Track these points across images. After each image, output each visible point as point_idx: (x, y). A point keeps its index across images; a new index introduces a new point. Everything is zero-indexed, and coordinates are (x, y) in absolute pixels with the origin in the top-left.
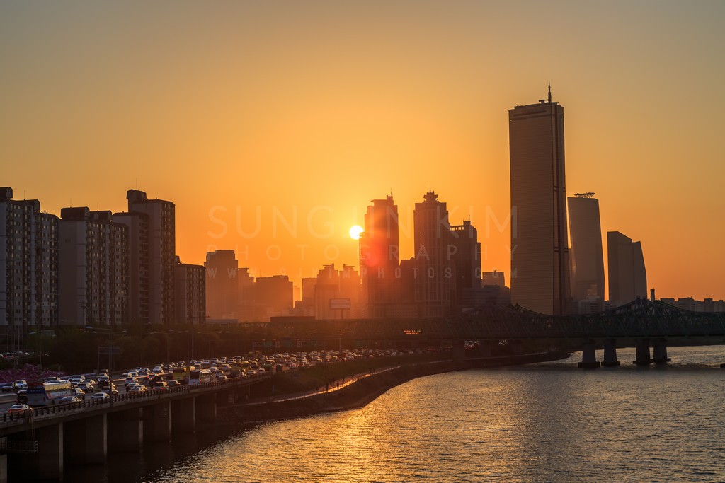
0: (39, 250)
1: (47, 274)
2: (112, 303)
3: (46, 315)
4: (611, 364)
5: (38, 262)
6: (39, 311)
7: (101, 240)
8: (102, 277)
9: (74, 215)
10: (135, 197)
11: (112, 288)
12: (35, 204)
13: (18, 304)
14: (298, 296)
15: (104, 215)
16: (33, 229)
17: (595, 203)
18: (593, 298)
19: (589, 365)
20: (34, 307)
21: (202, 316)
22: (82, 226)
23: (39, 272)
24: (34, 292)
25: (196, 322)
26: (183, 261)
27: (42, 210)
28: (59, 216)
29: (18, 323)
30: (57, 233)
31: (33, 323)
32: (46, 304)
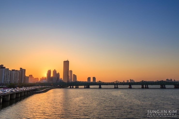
0: (8, 74)
1: (9, 77)
2: (17, 80)
3: (9, 82)
4: (73, 88)
5: (8, 76)
6: (8, 81)
7: (16, 73)
8: (16, 77)
9: (13, 70)
10: (21, 69)
11: (17, 79)
12: (8, 69)
13: (5, 80)
14: (39, 80)
15: (17, 71)
16: (8, 72)
17: (72, 71)
18: (71, 81)
19: (71, 88)
20: (7, 81)
21: (28, 82)
22: (14, 72)
23: (8, 77)
24: (7, 79)
25: (27, 83)
26: (26, 76)
27: (9, 70)
28: (11, 70)
29: (5, 83)
30: (11, 72)
31: (7, 83)
32: (9, 81)
